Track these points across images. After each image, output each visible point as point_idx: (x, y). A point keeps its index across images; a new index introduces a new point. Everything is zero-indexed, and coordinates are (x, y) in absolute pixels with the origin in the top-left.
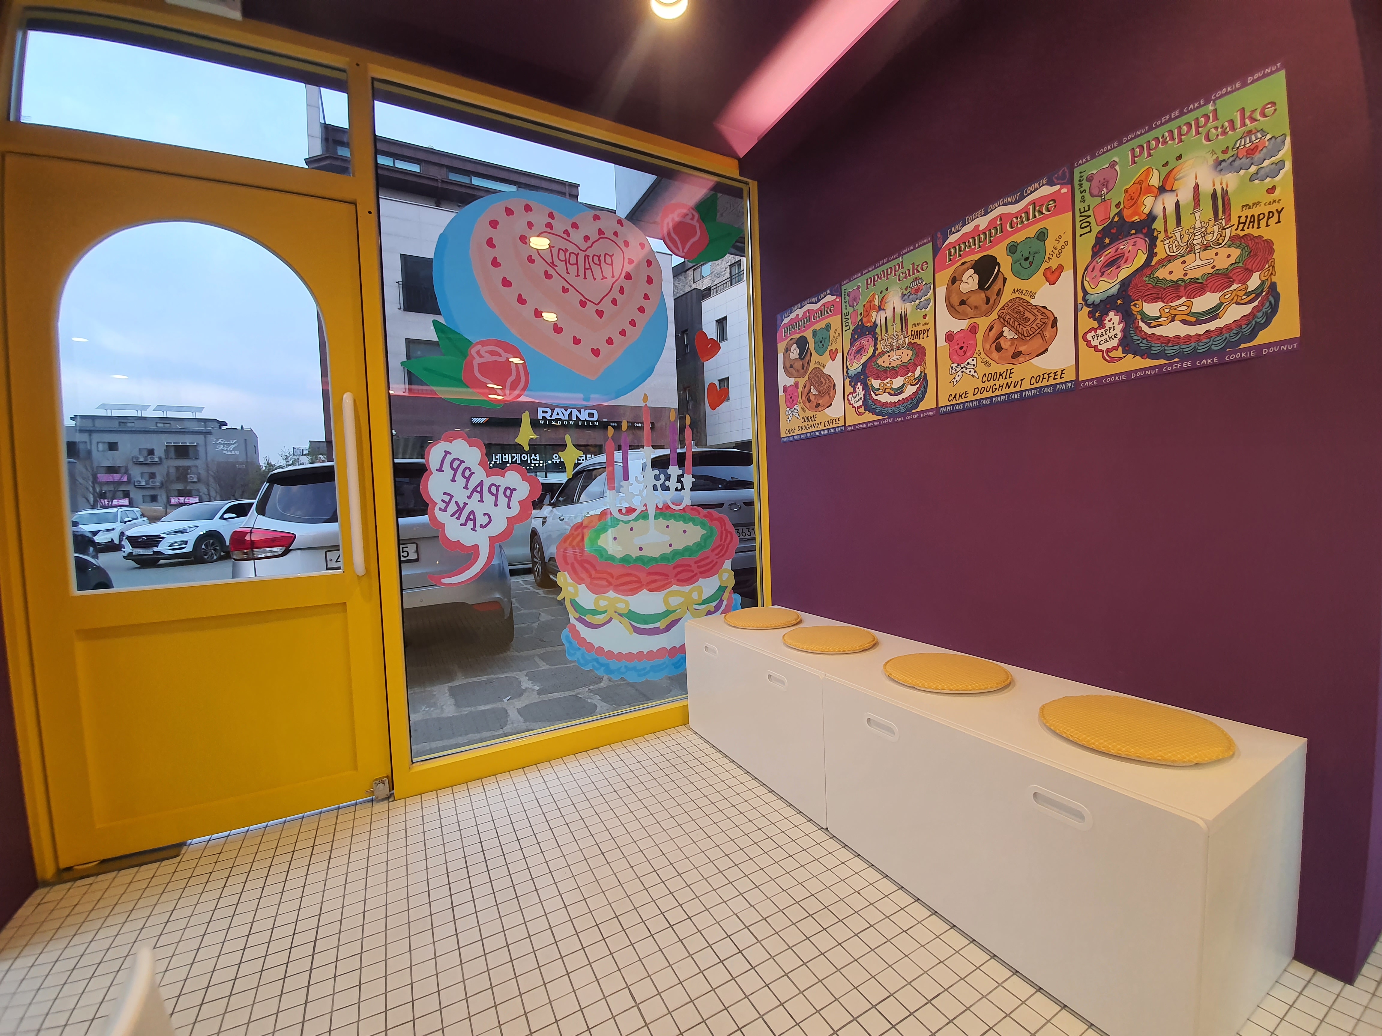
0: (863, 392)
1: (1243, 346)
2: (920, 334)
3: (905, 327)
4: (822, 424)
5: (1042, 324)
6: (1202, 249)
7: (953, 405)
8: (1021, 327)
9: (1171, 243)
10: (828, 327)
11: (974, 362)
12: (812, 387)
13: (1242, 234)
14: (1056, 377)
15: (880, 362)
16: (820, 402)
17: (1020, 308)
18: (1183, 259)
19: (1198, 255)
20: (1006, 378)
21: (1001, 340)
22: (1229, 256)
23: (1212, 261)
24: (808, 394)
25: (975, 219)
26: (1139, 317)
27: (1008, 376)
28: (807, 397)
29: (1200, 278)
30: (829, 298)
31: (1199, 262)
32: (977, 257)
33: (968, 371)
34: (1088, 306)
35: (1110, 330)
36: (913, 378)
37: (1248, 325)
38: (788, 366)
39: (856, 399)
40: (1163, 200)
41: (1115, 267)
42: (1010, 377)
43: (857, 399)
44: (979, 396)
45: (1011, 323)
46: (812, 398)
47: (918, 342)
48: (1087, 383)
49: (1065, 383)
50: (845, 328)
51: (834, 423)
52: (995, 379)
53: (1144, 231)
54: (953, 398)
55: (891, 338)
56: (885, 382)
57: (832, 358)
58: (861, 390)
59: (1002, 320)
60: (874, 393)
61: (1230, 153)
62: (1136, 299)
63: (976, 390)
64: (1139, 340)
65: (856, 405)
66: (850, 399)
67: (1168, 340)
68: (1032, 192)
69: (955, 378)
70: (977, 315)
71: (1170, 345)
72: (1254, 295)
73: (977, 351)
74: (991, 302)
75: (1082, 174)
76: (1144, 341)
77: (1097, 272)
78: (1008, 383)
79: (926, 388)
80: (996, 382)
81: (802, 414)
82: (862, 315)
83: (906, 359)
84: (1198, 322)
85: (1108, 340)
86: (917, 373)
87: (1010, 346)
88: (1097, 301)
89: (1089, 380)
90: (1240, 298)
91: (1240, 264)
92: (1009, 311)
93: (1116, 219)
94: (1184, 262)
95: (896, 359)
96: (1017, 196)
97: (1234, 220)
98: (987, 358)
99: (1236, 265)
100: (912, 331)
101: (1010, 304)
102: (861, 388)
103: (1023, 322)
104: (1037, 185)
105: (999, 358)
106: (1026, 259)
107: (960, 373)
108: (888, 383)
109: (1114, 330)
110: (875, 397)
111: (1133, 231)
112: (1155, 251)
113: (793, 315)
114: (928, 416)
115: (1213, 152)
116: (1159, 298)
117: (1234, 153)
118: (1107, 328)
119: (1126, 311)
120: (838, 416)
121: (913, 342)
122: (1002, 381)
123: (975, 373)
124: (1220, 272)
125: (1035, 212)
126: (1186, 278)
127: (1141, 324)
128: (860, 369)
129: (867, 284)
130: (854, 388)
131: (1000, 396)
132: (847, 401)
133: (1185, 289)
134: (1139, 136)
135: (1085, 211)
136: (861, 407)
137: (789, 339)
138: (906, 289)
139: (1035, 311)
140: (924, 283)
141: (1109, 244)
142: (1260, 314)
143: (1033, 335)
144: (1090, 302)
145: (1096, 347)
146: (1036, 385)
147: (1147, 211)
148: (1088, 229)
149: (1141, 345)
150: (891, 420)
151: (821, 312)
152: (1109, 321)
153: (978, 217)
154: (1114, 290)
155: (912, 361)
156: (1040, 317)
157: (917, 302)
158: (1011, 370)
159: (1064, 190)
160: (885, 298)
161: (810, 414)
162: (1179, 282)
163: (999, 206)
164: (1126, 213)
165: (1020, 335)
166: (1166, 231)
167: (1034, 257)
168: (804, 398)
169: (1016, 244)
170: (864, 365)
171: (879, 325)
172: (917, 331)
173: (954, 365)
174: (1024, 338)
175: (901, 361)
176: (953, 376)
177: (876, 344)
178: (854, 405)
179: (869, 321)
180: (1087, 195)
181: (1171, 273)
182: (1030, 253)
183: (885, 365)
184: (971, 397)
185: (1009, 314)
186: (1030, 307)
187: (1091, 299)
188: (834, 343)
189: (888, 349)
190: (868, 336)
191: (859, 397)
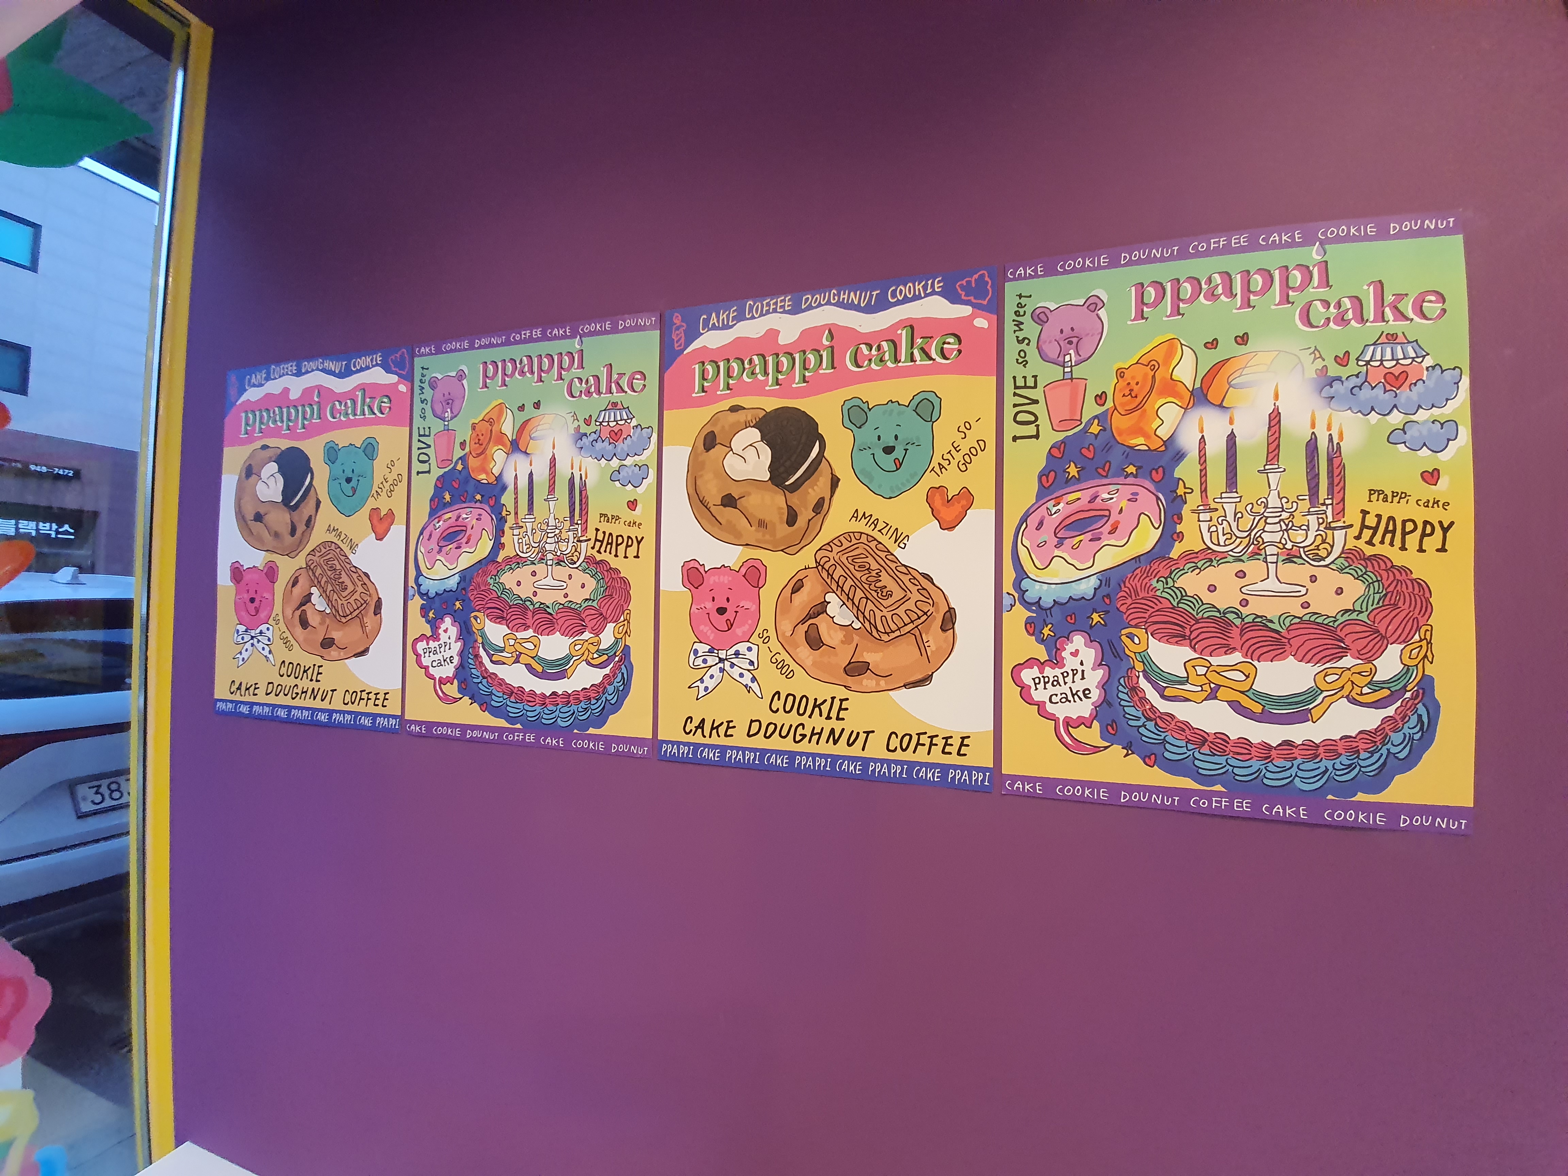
0: (459, 644)
1: (1361, 797)
2: (617, 545)
3: (581, 515)
4: (338, 696)
5: (920, 613)
6: (1281, 558)
7: (697, 746)
8: (870, 605)
9: (1214, 522)
10: (370, 449)
11: (752, 656)
12: (314, 590)
13: (1369, 551)
14: (948, 749)
15: (508, 579)
16: (335, 635)
17: (870, 560)
18: (1239, 566)
19: (1272, 567)
20: (828, 718)
21: (821, 622)
22: (1339, 591)
23: (1304, 591)
24: (302, 604)
25: (768, 312)
26: (1139, 667)
27: (833, 714)
28: (298, 613)
29: (1276, 621)
30: (378, 376)
31: (1272, 584)
32: (771, 404)
33: (736, 672)
34: (1027, 605)
35: (1074, 675)
36: (593, 649)
37: (1372, 753)
38: (250, 516)
39: (436, 657)
40: (1201, 420)
41: (1089, 536)
42: (838, 718)
43: (439, 656)
44: (759, 742)
45: (846, 589)
46: (314, 619)
47: (614, 563)
48: (1018, 784)
49: (970, 769)
50: (417, 466)
51: (371, 702)
52: (801, 711)
53: (1157, 477)
54: (697, 728)
55: (541, 530)
56: (520, 635)
57: (377, 530)
58: (453, 638)
59: (825, 575)
60: (490, 656)
61: (1352, 368)
62: (1133, 623)
63: (755, 726)
64: (1138, 719)
65: (437, 672)
66: (421, 652)
67: (1201, 739)
68: (906, 300)
69: (702, 680)
70: (766, 542)
71: (1205, 750)
72: (1386, 693)
73: (759, 630)
74: (801, 522)
75: (1023, 301)
76: (1150, 725)
77: (1046, 534)
78: (832, 731)
79: (627, 684)
80: (804, 719)
81: (281, 653)
82: (467, 450)
83: (578, 596)
84: (1265, 717)
85: (1070, 698)
86: (607, 638)
87: (842, 642)
88: (1047, 602)
89: (1025, 779)
90: (1357, 690)
91: (1363, 617)
92: (844, 559)
93: (1095, 429)
94: (1241, 574)
95: (553, 588)
96: (871, 296)
97: (1352, 516)
98: (784, 655)
99: (1354, 616)
100: (597, 530)
101: (846, 544)
102: (453, 631)
103: (875, 594)
104: (919, 287)
105: (815, 664)
106: (889, 450)
107: (715, 671)
108: (527, 640)
109: (1083, 678)
110: (492, 668)
111: (1131, 469)
112: (1179, 528)
113: (274, 387)
114: (630, 756)
115: (1317, 354)
116: (1184, 637)
117: (1360, 369)
118: (1067, 668)
119: (1111, 643)
120: (386, 688)
121: (599, 557)
122: (817, 722)
123: (753, 682)
124: (1319, 620)
125: (912, 347)
126: (1245, 611)
127: (1143, 683)
128: (453, 583)
129: (485, 376)
130: (434, 625)
131: (814, 755)
132: (411, 657)
133: (1241, 635)
134: (1155, 260)
135: (1025, 387)
136: (449, 680)
137: (258, 444)
138: (587, 422)
139: (905, 579)
140: (634, 423)
141: (1078, 480)
142: (1397, 738)
143: (897, 633)
144: (1030, 596)
145: (1041, 706)
146: (899, 755)
147: (1164, 433)
148: (1031, 430)
149: (1142, 730)
150: (530, 738)
151: (354, 402)
152: (1071, 654)
153: (775, 311)
154: (1087, 588)
155: (595, 604)
156: (916, 596)
157: (615, 463)
158: (842, 701)
159: (981, 323)
160: (528, 427)
161: (308, 660)
162: (1231, 616)
163: (829, 303)
164: (1119, 422)
165: (867, 624)
166: (1204, 491)
167: (906, 450)
168: (289, 612)
169: (865, 407)
170: (465, 576)
171: (511, 488)
172: (611, 534)
173: (703, 648)
174: (875, 633)
175: (566, 596)
176: (699, 674)
177: (499, 532)
178: (432, 671)
179: (484, 470)
180: (1032, 352)
181: (1212, 588)
182: (896, 437)
183: (524, 592)
184: (739, 739)
185: (843, 566)
186: (893, 566)
187: (1033, 592)
188: (384, 494)
189: (532, 555)
190: (478, 505)
191: (447, 655)
